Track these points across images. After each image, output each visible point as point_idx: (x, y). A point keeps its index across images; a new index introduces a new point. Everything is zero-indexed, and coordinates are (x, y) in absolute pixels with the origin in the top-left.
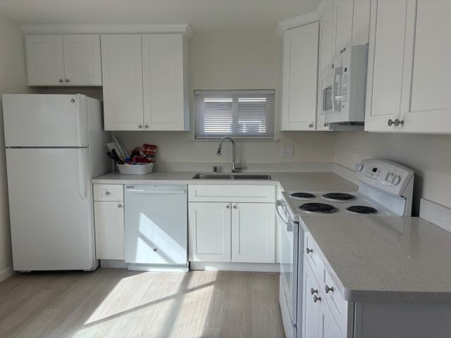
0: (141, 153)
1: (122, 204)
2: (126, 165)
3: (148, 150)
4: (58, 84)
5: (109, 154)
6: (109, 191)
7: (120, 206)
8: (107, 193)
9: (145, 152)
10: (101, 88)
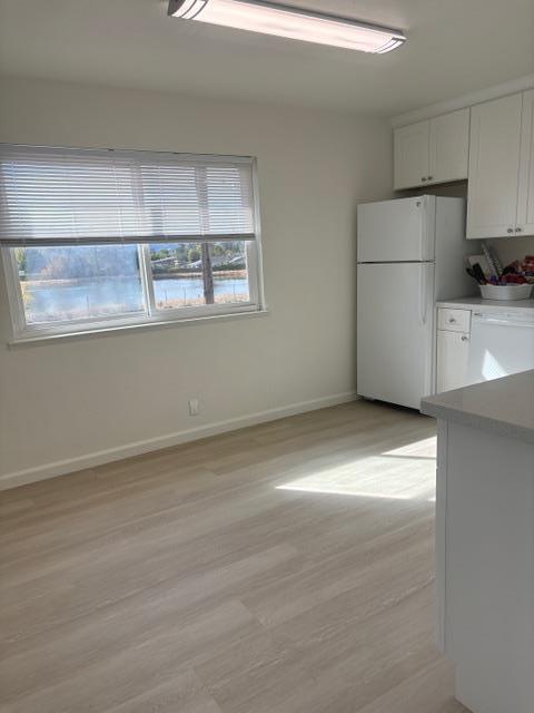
0: (520, 269)
1: (467, 336)
2: (489, 285)
3: (530, 265)
4: (419, 183)
5: (468, 270)
6: (455, 318)
7: (464, 338)
8: (452, 321)
9: (524, 268)
10: (466, 181)
